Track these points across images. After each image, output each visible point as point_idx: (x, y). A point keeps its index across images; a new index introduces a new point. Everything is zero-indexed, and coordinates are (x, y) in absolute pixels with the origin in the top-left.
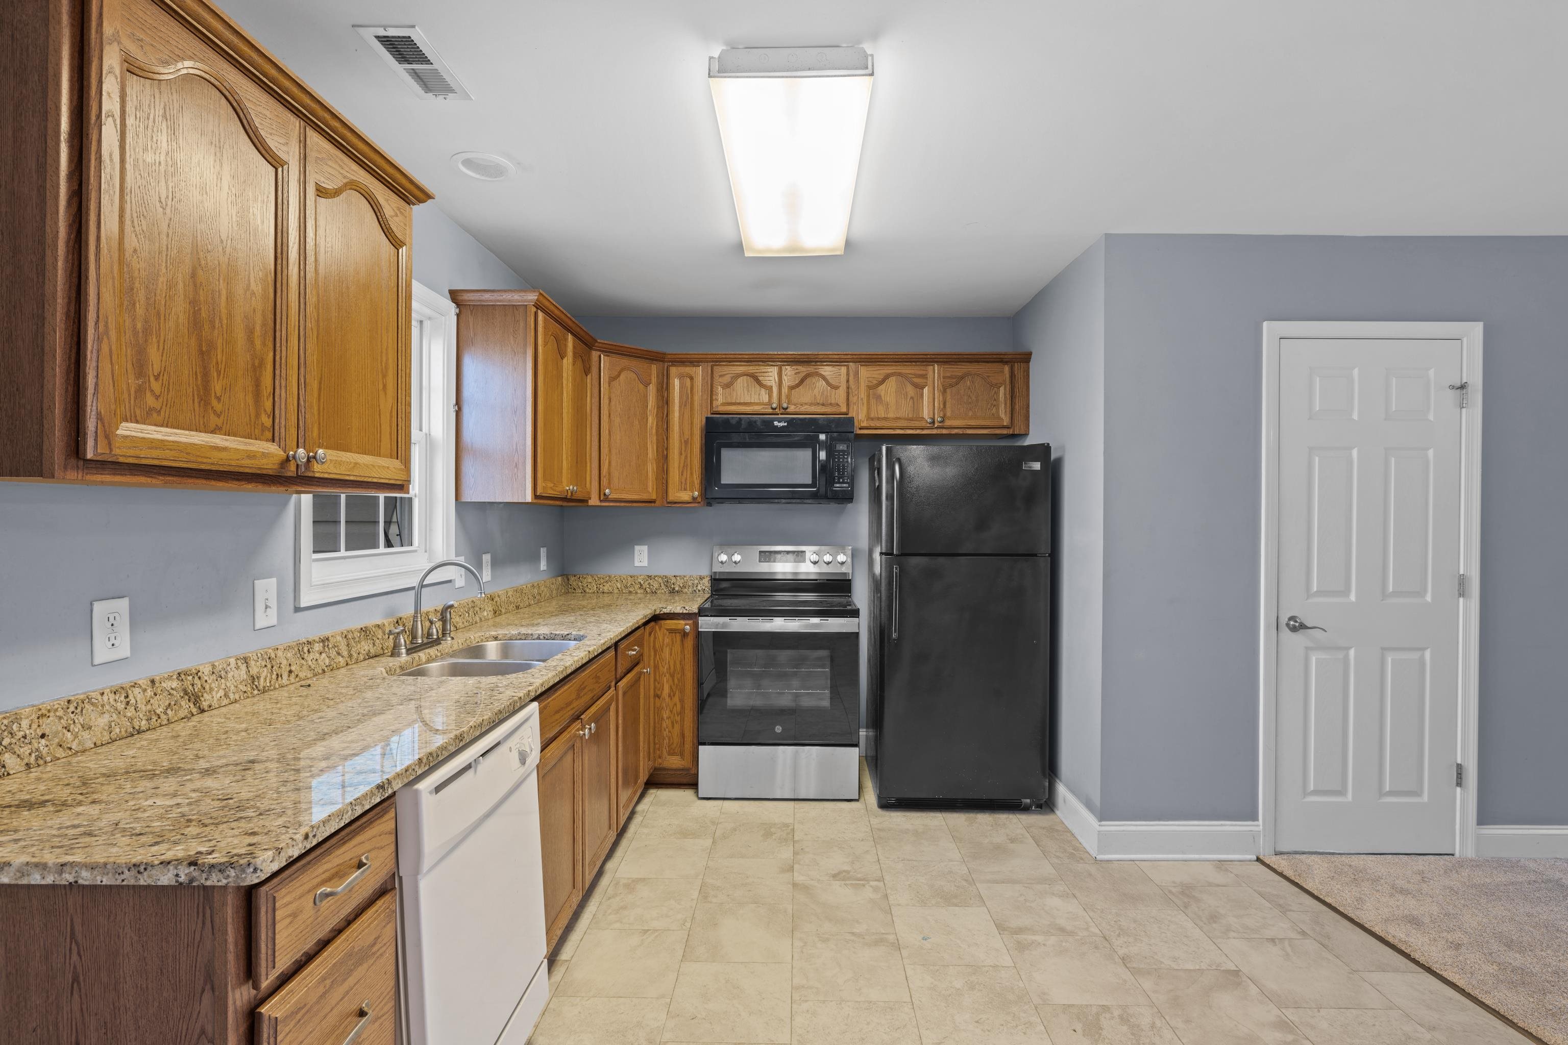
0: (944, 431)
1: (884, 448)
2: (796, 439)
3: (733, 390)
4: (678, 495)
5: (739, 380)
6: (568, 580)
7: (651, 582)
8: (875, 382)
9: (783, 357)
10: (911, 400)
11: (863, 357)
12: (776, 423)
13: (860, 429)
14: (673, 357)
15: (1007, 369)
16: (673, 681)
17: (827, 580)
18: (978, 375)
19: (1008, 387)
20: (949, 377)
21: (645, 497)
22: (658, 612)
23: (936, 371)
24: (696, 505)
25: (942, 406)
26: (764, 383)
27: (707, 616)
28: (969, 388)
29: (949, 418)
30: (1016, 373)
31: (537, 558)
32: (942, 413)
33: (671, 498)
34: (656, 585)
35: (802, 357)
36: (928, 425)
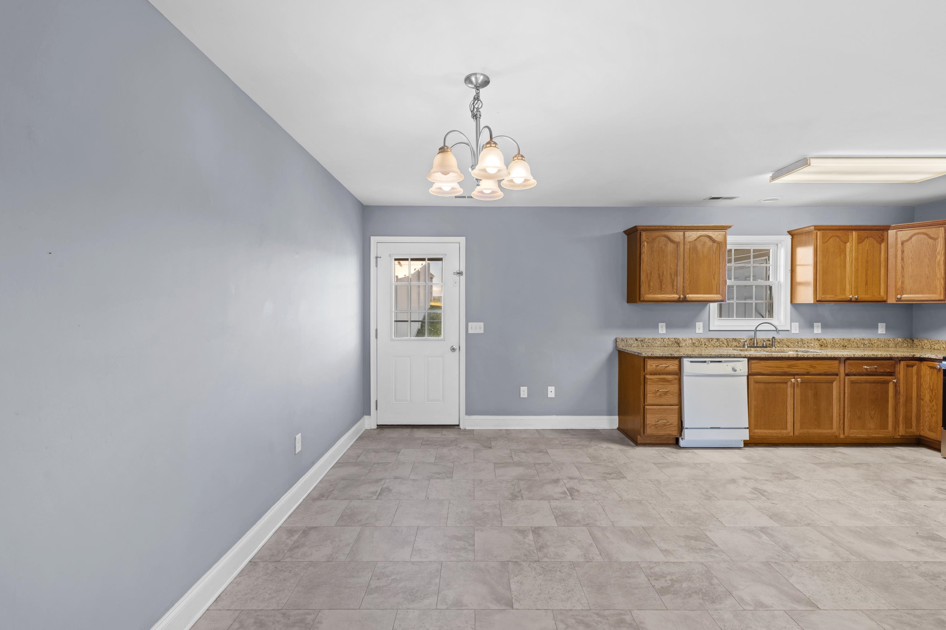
16: (932, 393)
31: (876, 328)
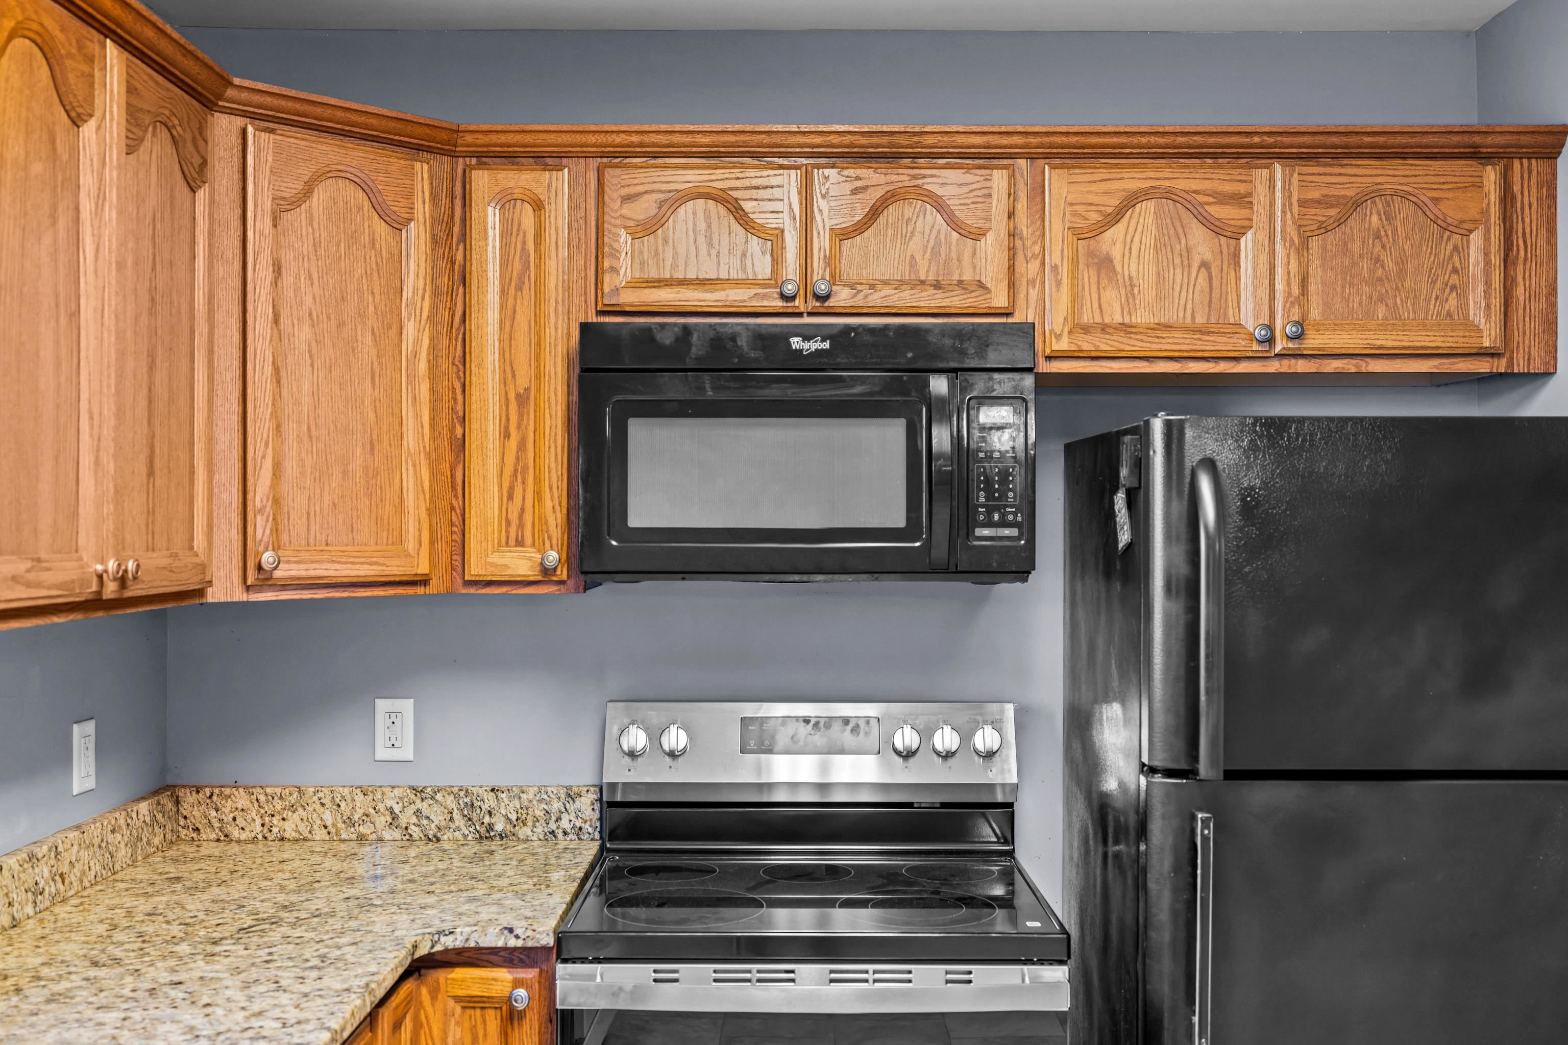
0: (1301, 366)
1: (1157, 426)
2: (858, 389)
3: (665, 241)
4: (495, 558)
5: (682, 210)
6: (177, 802)
7: (424, 806)
8: (1094, 217)
9: (818, 140)
10: (1204, 272)
11: (1060, 140)
12: (796, 342)
13: (1049, 358)
14: (482, 139)
15: (1491, 176)
17: (944, 805)
18: (1404, 196)
19: (1496, 232)
20: (1317, 203)
21: (395, 568)
22: (423, 951)
23: (1279, 184)
24: (553, 589)
25: (1296, 291)
26: (758, 218)
27: (584, 960)
28: (1378, 236)
29: (1318, 327)
30: (1516, 188)
31: (65, 759)
32: (1296, 310)
33: (475, 570)
34: (439, 818)
35: (875, 140)
36: (1255, 347)
